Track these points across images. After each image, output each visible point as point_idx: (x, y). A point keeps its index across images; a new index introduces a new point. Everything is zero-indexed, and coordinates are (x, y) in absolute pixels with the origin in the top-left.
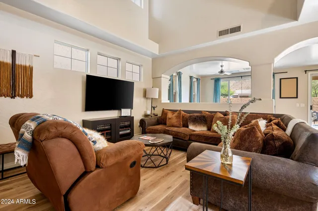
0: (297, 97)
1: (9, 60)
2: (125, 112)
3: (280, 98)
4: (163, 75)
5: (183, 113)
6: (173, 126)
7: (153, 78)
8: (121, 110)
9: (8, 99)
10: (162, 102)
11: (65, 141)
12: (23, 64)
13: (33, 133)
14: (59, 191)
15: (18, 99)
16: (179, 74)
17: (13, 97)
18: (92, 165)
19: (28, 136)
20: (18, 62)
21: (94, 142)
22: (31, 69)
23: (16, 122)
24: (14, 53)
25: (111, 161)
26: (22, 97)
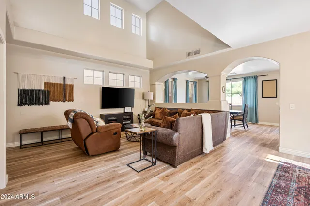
0: (276, 97)
1: (62, 82)
2: (128, 110)
3: (263, 97)
4: (156, 83)
5: (167, 110)
6: (157, 119)
7: (151, 85)
8: (125, 108)
9: (63, 102)
10: (156, 102)
11: (84, 120)
12: (69, 83)
13: (73, 116)
14: (82, 138)
15: (66, 102)
16: (175, 80)
17: (64, 101)
18: (95, 130)
19: (72, 117)
20: (66, 83)
21: (97, 122)
22: (73, 85)
23: (67, 113)
24: (65, 78)
25: (103, 130)
26: (69, 101)
